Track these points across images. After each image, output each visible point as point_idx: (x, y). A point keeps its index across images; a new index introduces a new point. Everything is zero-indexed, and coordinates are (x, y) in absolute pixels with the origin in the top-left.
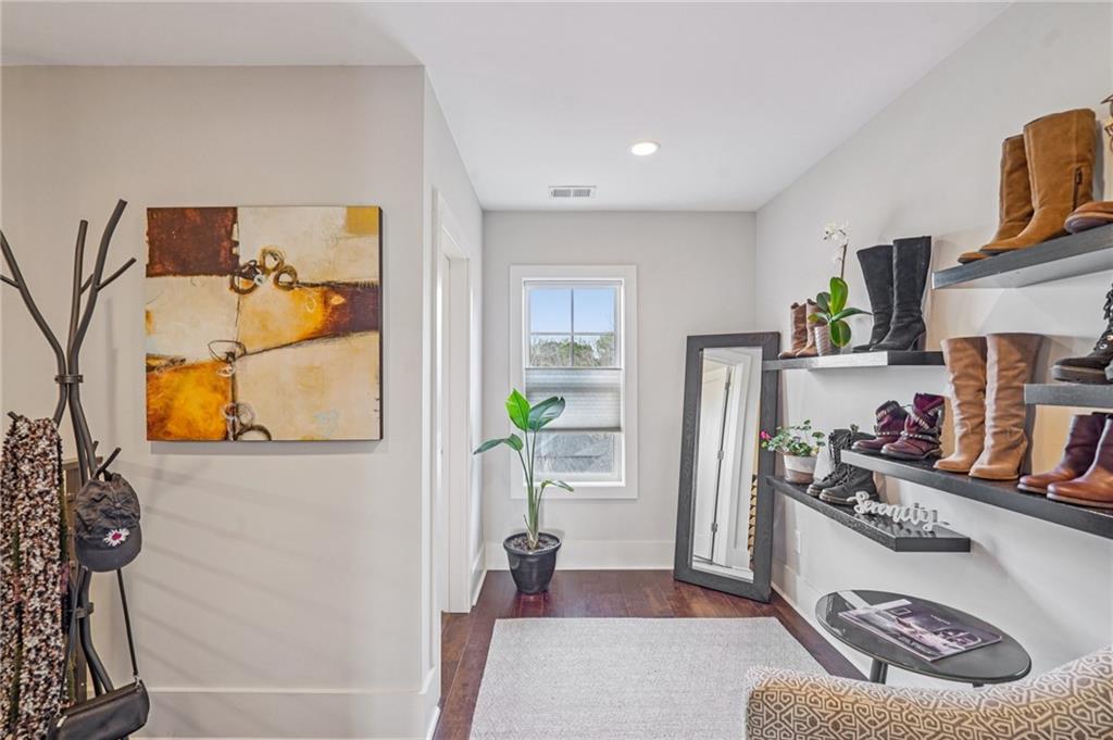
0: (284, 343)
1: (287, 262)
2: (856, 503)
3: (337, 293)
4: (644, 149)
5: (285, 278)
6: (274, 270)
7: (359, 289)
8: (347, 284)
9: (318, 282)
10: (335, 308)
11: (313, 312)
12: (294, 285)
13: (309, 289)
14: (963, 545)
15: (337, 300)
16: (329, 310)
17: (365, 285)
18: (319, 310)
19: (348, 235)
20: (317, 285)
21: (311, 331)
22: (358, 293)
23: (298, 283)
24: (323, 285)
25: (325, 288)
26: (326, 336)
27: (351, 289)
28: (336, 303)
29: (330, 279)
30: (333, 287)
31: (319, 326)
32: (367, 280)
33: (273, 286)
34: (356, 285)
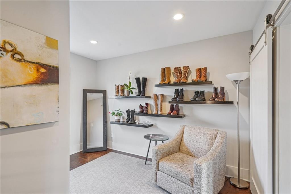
0: (17, 84)
1: (18, 50)
2: (136, 122)
3: (43, 67)
4: (94, 42)
5: (17, 56)
6: (11, 51)
7: (51, 68)
8: (47, 65)
9: (34, 61)
10: (42, 73)
11: (32, 74)
12: (22, 61)
13: (31, 64)
14: (152, 125)
15: (43, 70)
16: (39, 74)
17: (54, 67)
18: (35, 73)
19: (46, 47)
20: (34, 63)
21: (31, 81)
22: (51, 69)
23: (24, 60)
24: (36, 63)
25: (38, 65)
26: (38, 84)
27: (48, 67)
28: (42, 71)
29: (40, 62)
30: (41, 65)
31: (35, 79)
32: (55, 65)
33: (11, 59)
34: (50, 66)
